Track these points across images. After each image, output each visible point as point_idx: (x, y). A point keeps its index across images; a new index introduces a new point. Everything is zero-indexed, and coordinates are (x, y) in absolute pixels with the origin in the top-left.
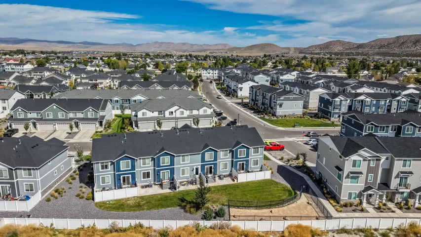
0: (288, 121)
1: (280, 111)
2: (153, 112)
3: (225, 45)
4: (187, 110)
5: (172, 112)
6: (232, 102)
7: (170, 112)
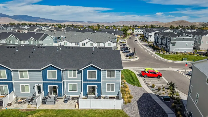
0: (178, 56)
1: (172, 49)
2: (71, 43)
3: (157, 22)
4: (95, 43)
5: (84, 44)
6: (142, 44)
7: (83, 43)
